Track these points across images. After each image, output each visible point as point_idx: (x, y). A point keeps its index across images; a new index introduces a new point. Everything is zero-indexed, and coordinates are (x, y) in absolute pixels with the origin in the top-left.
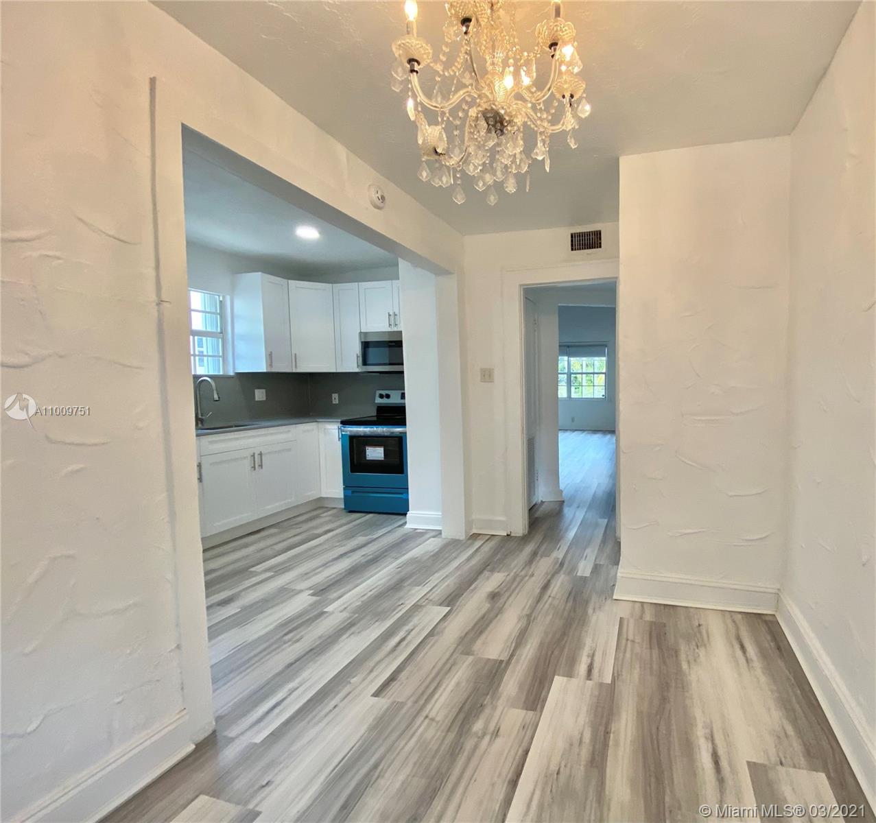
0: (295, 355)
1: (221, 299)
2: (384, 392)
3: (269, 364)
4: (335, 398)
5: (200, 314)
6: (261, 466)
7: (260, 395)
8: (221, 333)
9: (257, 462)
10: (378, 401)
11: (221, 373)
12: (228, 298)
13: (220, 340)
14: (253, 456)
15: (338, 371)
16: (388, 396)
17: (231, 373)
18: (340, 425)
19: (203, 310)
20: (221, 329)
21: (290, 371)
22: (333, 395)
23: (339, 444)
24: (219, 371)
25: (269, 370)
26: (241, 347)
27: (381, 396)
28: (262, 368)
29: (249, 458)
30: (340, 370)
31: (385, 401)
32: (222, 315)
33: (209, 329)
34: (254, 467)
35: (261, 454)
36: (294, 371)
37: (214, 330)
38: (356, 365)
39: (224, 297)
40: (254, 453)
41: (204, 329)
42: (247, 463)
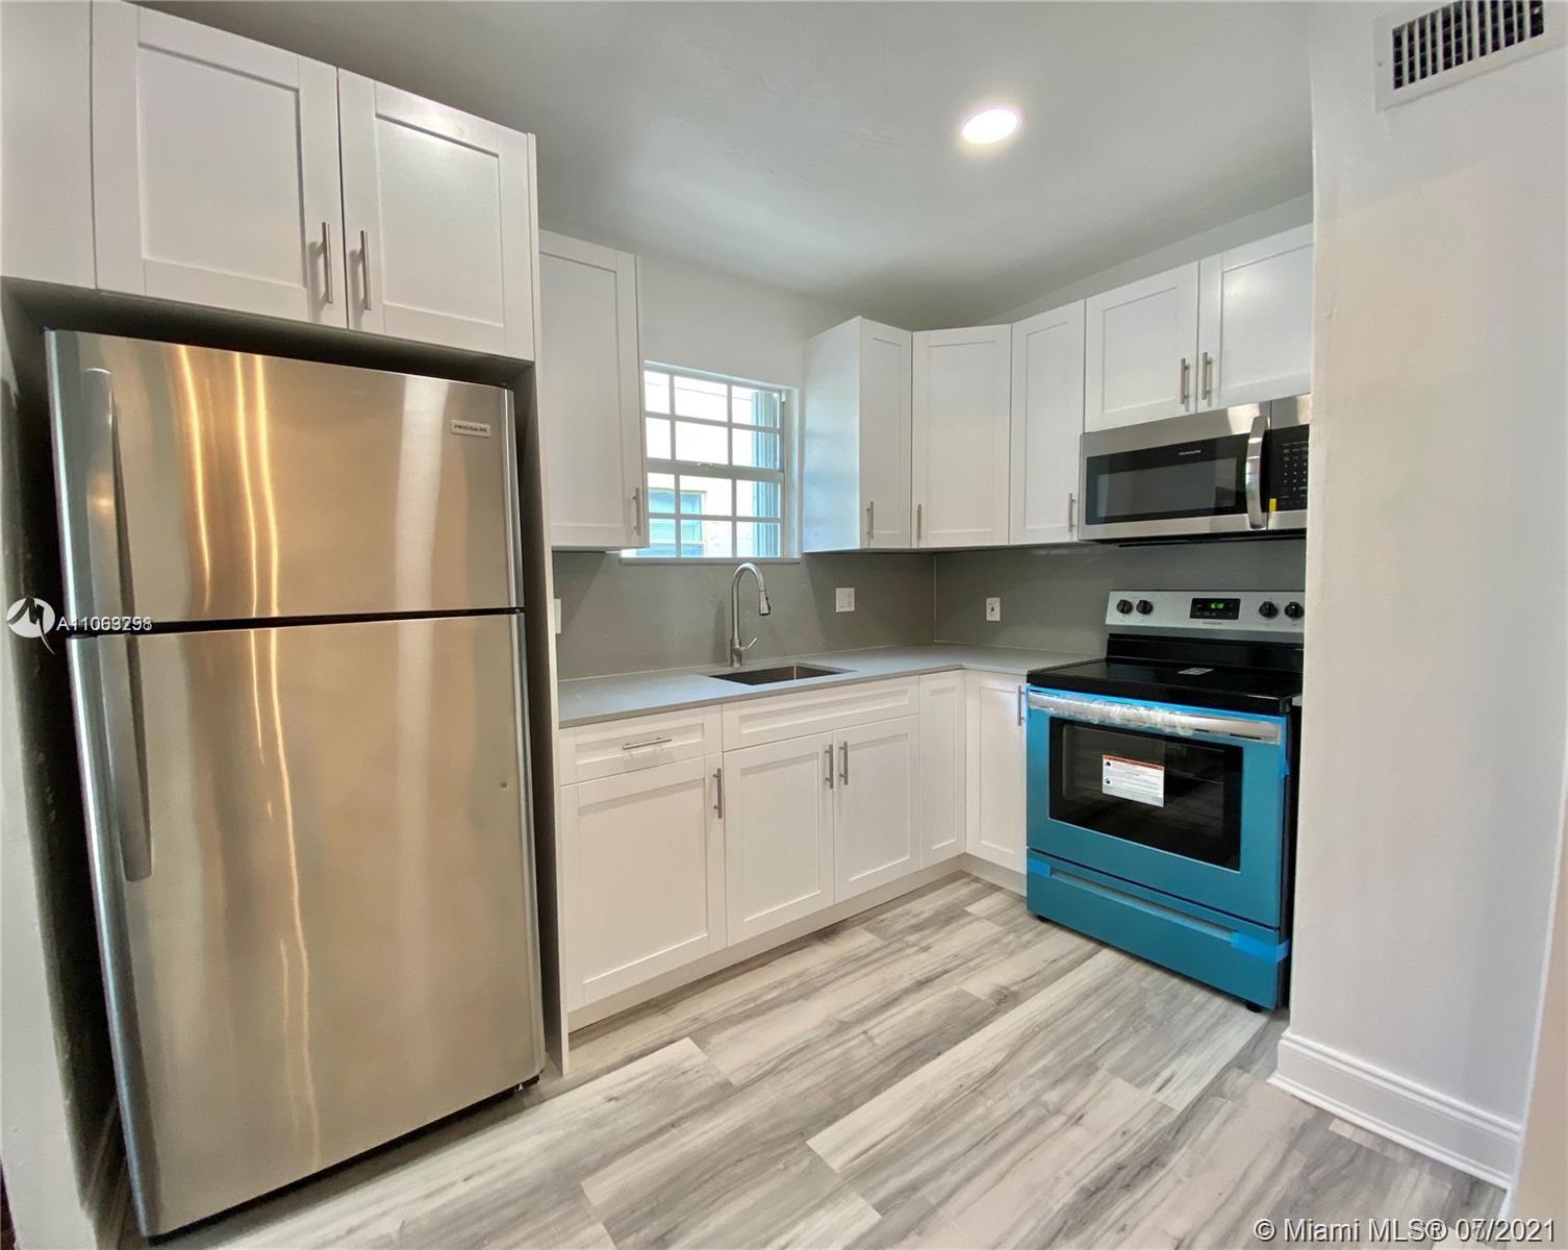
0: (920, 506)
1: (783, 400)
2: (1135, 598)
3: (866, 530)
4: (994, 611)
5: (749, 434)
6: (845, 776)
7: (845, 600)
8: (782, 470)
9: (837, 767)
10: (1115, 619)
11: (779, 555)
12: (796, 392)
13: (779, 485)
14: (830, 752)
15: (1012, 544)
16: (1146, 608)
17: (797, 556)
18: (1025, 686)
19: (754, 424)
20: (782, 462)
21: (906, 546)
22: (989, 600)
23: (1020, 734)
24: (776, 553)
25: (866, 546)
26: (817, 500)
27: (1125, 608)
28: (853, 542)
29: (821, 756)
30: (1017, 540)
31: (1135, 620)
32: (784, 433)
33: (762, 465)
34: (830, 779)
35: (845, 748)
36: (915, 546)
37: (770, 466)
38: (1065, 523)
39: (789, 394)
40: (831, 747)
41: (755, 466)
42: (815, 769)
